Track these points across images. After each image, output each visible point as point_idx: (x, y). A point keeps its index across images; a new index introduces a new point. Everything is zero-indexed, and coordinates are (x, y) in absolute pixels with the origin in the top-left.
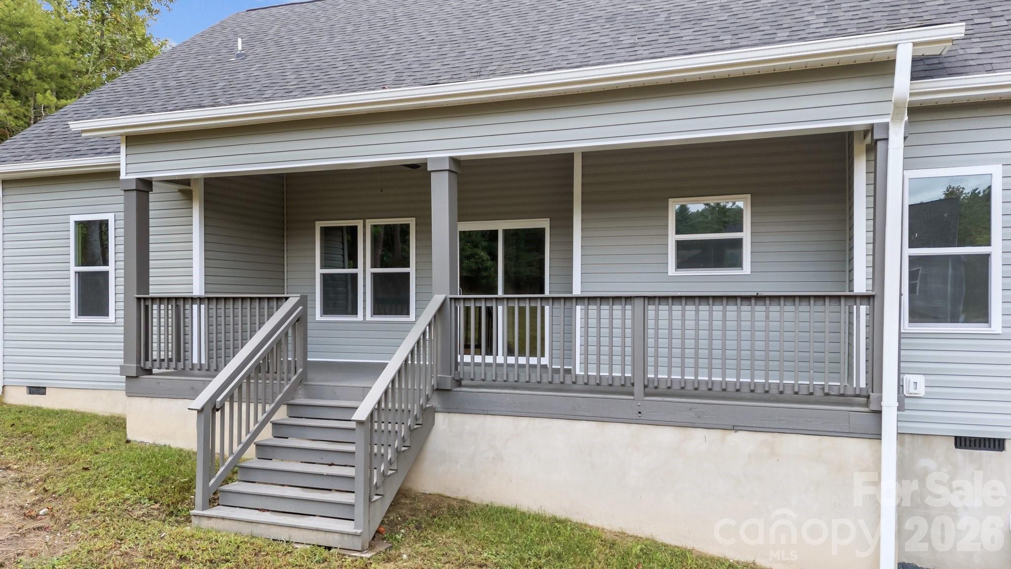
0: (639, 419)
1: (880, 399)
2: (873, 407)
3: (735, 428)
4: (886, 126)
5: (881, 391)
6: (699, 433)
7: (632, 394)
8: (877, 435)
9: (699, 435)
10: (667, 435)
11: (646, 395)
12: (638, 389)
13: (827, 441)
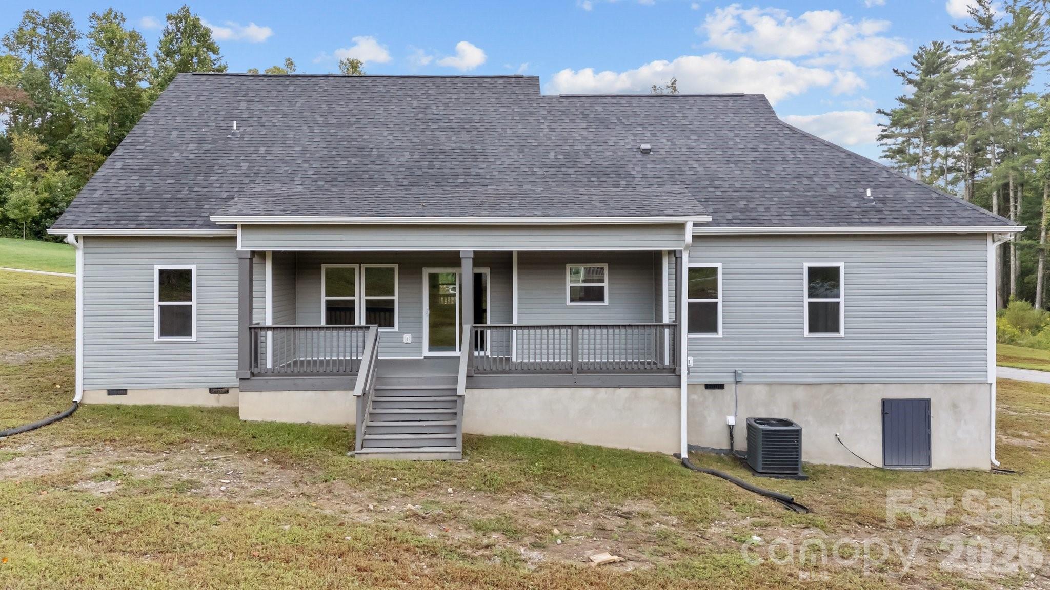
0: (575, 385)
1: (680, 370)
2: (678, 374)
3: (619, 387)
4: (681, 251)
5: (680, 366)
6: (603, 390)
7: (571, 373)
8: (679, 386)
9: (603, 391)
10: (588, 392)
11: (578, 373)
12: (575, 370)
13: (659, 390)
